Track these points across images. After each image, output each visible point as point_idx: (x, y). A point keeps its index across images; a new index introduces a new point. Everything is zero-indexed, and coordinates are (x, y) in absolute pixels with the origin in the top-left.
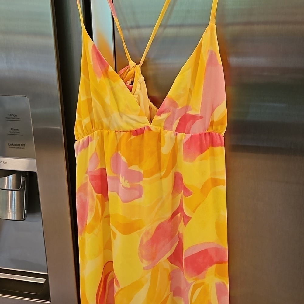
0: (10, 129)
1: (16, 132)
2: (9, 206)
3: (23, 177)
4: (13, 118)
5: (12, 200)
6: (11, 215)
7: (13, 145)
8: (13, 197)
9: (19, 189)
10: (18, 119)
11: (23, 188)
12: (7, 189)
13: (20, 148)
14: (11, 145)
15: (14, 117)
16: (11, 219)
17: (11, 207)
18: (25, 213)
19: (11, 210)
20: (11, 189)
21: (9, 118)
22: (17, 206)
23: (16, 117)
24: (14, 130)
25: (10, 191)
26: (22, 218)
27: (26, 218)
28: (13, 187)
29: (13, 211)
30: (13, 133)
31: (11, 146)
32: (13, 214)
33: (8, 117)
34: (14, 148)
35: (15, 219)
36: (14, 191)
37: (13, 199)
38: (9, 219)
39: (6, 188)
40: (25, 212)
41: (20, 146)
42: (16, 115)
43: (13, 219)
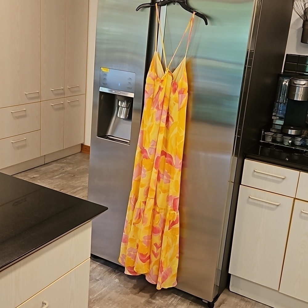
2: (122, 113)
9: (127, 107)
15: (130, 79)
19: (123, 115)
24: (130, 83)
26: (126, 118)
36: (125, 108)
40: (128, 116)
41: (130, 89)
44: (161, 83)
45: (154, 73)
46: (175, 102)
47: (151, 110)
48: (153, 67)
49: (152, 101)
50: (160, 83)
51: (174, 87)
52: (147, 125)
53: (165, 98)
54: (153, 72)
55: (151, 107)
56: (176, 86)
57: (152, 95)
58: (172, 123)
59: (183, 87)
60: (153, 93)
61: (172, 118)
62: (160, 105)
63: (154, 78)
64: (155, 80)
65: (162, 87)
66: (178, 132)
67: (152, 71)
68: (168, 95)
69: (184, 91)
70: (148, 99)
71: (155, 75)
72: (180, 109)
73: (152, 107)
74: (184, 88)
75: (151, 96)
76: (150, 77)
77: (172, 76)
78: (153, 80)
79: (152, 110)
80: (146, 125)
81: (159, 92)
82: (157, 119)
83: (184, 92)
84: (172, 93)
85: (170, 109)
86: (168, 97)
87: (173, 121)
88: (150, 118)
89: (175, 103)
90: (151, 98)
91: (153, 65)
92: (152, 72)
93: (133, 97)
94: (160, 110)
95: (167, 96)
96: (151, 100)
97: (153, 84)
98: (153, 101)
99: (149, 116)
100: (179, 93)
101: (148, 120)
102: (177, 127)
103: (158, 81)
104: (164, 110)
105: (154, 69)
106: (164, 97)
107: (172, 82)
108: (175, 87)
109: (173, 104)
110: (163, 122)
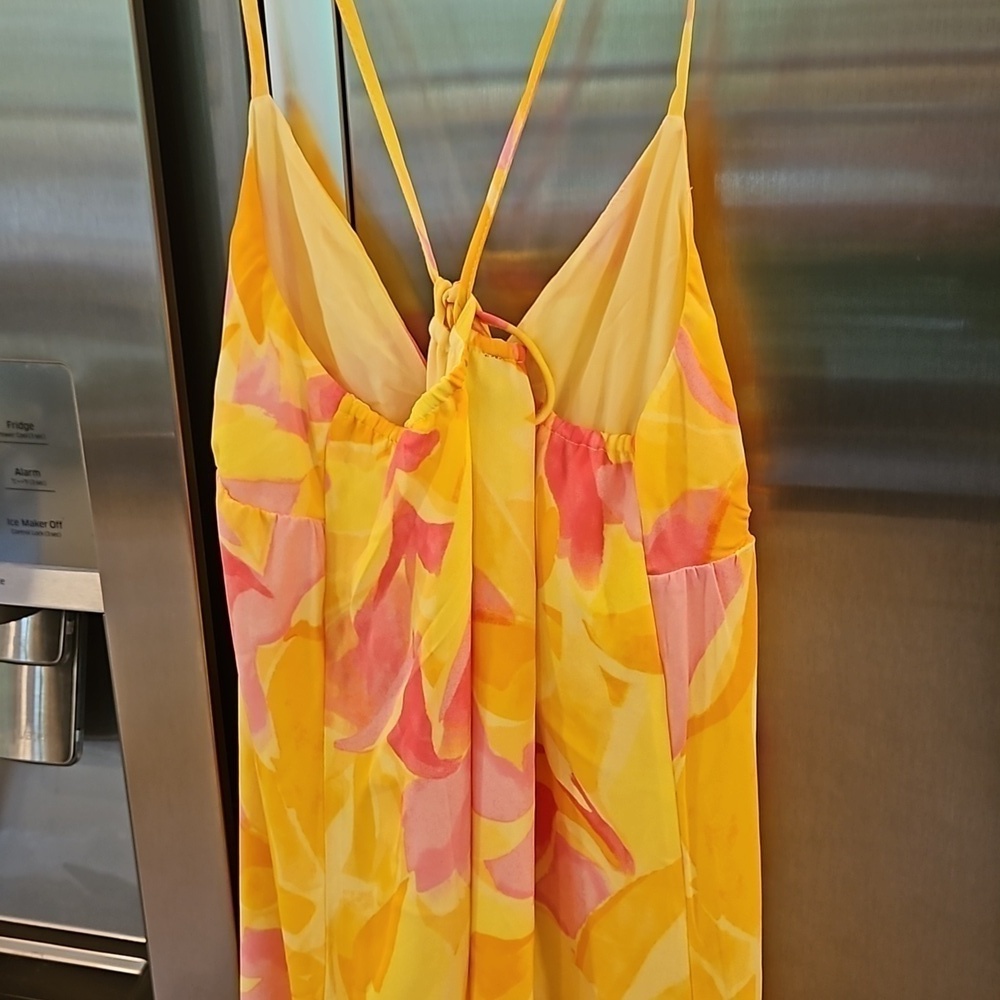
0: (14, 471)
1: (33, 482)
2: (24, 717)
3: (68, 623)
4: (23, 436)
5: (33, 695)
6: (30, 747)
7: (25, 523)
8: (36, 687)
9: (57, 661)
10: (38, 437)
11: (68, 656)
12: (16, 660)
13: (49, 534)
14: (16, 523)
15: (23, 432)
16: (28, 758)
17: (30, 720)
18: (77, 740)
19: (29, 730)
20: (29, 660)
21: (7, 435)
22: (49, 717)
23: (30, 431)
24: (27, 473)
25: (25, 667)
26: (67, 756)
27: (78, 755)
28: (34, 653)
29: (36, 730)
30: (23, 486)
31: (18, 528)
32: (37, 744)
33: (7, 431)
34: (28, 533)
35: (44, 760)
36: (38, 668)
37: (37, 692)
38: (21, 758)
39: (10, 656)
40: (76, 735)
41: (48, 528)
42: (30, 427)
43: (37, 759)
44: (412, 467)
45: (286, 351)
46: (628, 661)
47: (329, 750)
48: (268, 281)
49: (328, 653)
50: (401, 477)
51: (576, 492)
52: (316, 896)
53: (492, 634)
54: (280, 342)
55: (326, 721)
56: (600, 474)
57: (314, 596)
58: (615, 880)
59: (693, 484)
60: (314, 572)
61: (600, 828)
62: (448, 718)
63: (297, 403)
64: (321, 429)
65: (430, 512)
66: (695, 971)
67: (259, 338)
68: (512, 589)
69: (713, 529)
70: (281, 647)
71: (301, 368)
72: (695, 726)
73: (339, 720)
74: (710, 494)
75: (310, 611)
76: (253, 411)
77: (527, 362)
78: (289, 428)
79: (339, 745)
80: (310, 906)
81: (401, 569)
82: (429, 872)
83: (722, 540)
84: (562, 569)
85: (567, 734)
86: (523, 613)
87: (621, 855)
88: (341, 831)
89: (617, 670)
90: (304, 624)
91: (262, 269)
92: (261, 351)
93: (98, 607)
94: (449, 766)
95: (511, 601)
96: (316, 646)
97: (299, 482)
98: (340, 652)
99: (319, 806)
100: (661, 554)
101: (319, 849)
102: (682, 921)
103: (353, 429)
104: (504, 766)
105: (277, 313)
106: (476, 615)
107: (538, 428)
108: (591, 486)
109: (603, 691)
110: (503, 888)
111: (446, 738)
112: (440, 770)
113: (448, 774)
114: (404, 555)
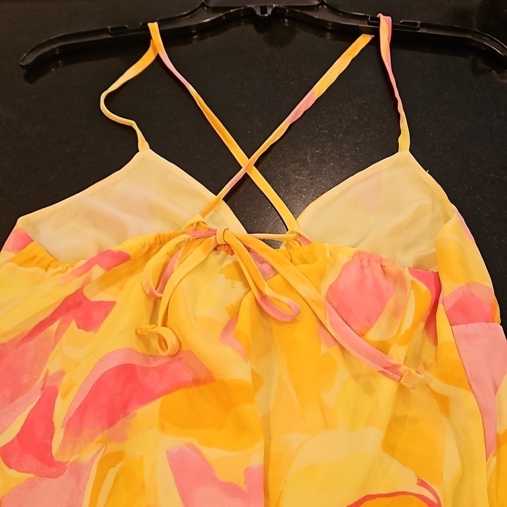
111: (63, 442)
112: (54, 470)
113: (59, 475)
114: (61, 318)
